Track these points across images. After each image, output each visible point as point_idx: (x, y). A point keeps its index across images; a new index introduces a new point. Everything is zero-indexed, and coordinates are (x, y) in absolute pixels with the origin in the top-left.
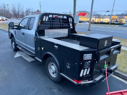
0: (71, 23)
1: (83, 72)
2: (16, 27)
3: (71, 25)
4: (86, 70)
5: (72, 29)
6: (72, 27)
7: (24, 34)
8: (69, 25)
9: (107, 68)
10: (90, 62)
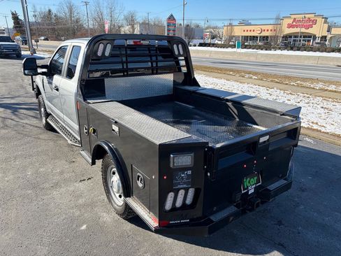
0: (183, 58)
1: (172, 199)
2: (45, 70)
3: (183, 63)
4: (182, 192)
5: (185, 73)
6: (184, 70)
7: (57, 90)
8: (178, 63)
9: (253, 187)
10: (189, 172)
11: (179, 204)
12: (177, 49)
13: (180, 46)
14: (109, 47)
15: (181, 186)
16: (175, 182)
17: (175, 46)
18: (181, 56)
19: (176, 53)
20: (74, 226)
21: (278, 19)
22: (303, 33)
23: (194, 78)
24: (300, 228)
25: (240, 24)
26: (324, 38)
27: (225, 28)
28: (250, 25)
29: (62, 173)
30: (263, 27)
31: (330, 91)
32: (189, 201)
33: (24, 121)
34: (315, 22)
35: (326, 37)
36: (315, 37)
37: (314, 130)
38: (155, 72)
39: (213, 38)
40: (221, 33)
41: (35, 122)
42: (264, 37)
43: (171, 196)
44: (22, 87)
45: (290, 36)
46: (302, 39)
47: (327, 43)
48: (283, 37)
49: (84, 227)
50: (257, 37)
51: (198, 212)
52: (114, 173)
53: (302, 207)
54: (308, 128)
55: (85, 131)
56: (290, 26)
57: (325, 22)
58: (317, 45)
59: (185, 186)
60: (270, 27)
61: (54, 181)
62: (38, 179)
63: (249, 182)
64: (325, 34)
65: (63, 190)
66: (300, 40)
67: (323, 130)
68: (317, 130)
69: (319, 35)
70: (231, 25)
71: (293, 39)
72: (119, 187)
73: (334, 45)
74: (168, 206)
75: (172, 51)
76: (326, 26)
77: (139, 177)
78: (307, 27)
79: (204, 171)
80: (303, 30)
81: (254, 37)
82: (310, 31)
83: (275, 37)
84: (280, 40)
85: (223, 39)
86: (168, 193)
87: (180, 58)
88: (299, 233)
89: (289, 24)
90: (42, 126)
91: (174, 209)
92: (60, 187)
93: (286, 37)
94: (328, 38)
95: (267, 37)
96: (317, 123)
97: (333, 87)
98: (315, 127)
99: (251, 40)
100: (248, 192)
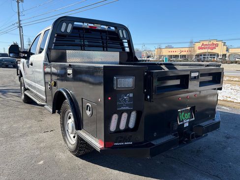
0: (126, 41)
1: (116, 121)
3: (126, 45)
5: (128, 52)
6: (127, 50)
7: (32, 65)
8: (122, 44)
9: (188, 121)
10: (131, 95)
11: (122, 126)
12: (122, 34)
13: (124, 31)
14: (70, 26)
15: (124, 108)
16: (118, 103)
17: (120, 31)
18: (125, 39)
19: (121, 36)
20: (33, 162)
21: (191, 42)
22: (209, 52)
23: (135, 56)
24: (230, 163)
25: (167, 47)
26: (224, 55)
27: (156, 50)
28: (173, 48)
29: (30, 127)
30: (182, 49)
31: (236, 81)
32: (131, 125)
33: (9, 99)
34: (217, 45)
35: (225, 55)
36: (218, 55)
37: (228, 101)
38: (105, 49)
39: (148, 57)
40: (153, 54)
41: (17, 99)
42: (183, 56)
43: (115, 117)
44: (13, 81)
45: (200, 55)
46: (209, 56)
47: (227, 58)
48: (196, 56)
49: (42, 162)
50: (178, 56)
51: (140, 137)
52: (70, 118)
53: (229, 149)
54: (224, 100)
55: (49, 87)
56: (200, 48)
57: (224, 45)
58: (220, 60)
59: (127, 108)
60: (187, 49)
61: (23, 132)
62: (10, 131)
63: (184, 116)
64: (225, 52)
65: (29, 138)
66: (208, 58)
67: (235, 101)
68: (231, 102)
69: (221, 53)
70: (160, 48)
71: (203, 56)
72: (73, 127)
73: (232, 59)
74: (113, 128)
75: (118, 35)
76: (225, 47)
77: (88, 106)
78: (212, 49)
79: (144, 95)
80: (210, 51)
81: (176, 56)
82: (214, 51)
83: (191, 56)
84: (194, 57)
85: (155, 57)
86: (113, 115)
87: (124, 41)
88: (230, 167)
89: (199, 47)
90: (22, 101)
91: (118, 131)
92: (27, 136)
93: (198, 56)
94: (227, 56)
95: (185, 56)
96: (230, 97)
97: (237, 79)
98: (229, 99)
99: (174, 57)
100: (183, 124)
